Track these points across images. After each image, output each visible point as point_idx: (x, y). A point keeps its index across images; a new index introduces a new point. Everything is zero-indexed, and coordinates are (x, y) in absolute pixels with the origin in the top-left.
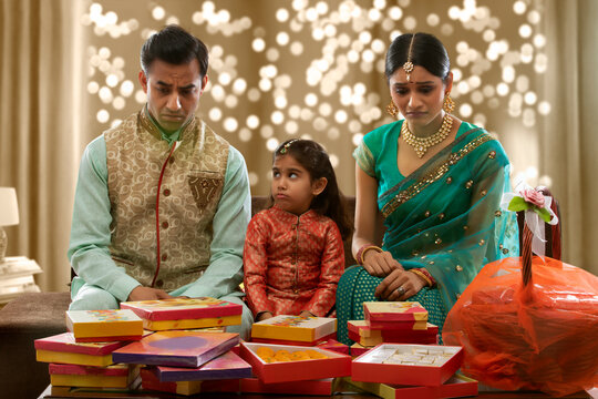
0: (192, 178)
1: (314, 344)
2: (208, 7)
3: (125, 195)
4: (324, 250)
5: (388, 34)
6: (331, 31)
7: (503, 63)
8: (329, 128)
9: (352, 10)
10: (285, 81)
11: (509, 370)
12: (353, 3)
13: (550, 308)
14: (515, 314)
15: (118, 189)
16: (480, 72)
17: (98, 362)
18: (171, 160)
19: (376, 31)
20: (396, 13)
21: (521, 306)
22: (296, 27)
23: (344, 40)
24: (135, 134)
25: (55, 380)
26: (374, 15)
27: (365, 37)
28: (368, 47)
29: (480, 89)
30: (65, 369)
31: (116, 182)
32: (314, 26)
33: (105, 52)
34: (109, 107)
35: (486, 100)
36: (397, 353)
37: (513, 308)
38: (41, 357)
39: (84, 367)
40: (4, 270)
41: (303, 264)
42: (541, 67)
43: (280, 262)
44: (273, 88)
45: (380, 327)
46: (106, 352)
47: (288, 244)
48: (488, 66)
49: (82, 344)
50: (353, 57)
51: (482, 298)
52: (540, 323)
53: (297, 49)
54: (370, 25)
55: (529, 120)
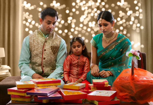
0: (52, 46)
1: (79, 90)
2: (54, 2)
3: (34, 51)
4: (85, 65)
5: (101, 9)
6: (86, 8)
7: (131, 16)
8: (86, 32)
9: (92, 3)
10: (74, 21)
11: (128, 97)
12: (92, 1)
13: (138, 81)
14: (129, 83)
15: (32, 49)
16: (125, 18)
17: (23, 94)
18: (46, 42)
19: (98, 8)
20: (103, 4)
21: (131, 81)
22: (77, 7)
23: (90, 10)
24: (37, 35)
25: (12, 99)
26: (98, 4)
27: (95, 10)
28: (96, 12)
29: (125, 23)
30: (15, 96)
31: (31, 47)
32: (82, 7)
33: (27, 13)
34: (28, 27)
35: (127, 25)
36: (100, 92)
37: (129, 81)
38: (9, 93)
39: (19, 96)
40: (1, 68)
41: (80, 68)
42: (141, 17)
43: (74, 68)
44: (71, 22)
45: (96, 86)
46: (25, 92)
47: (76, 63)
48: (127, 17)
49: (19, 90)
50: (92, 14)
51: (122, 79)
52: (136, 85)
53: (77, 13)
54: (96, 7)
55: (138, 30)
